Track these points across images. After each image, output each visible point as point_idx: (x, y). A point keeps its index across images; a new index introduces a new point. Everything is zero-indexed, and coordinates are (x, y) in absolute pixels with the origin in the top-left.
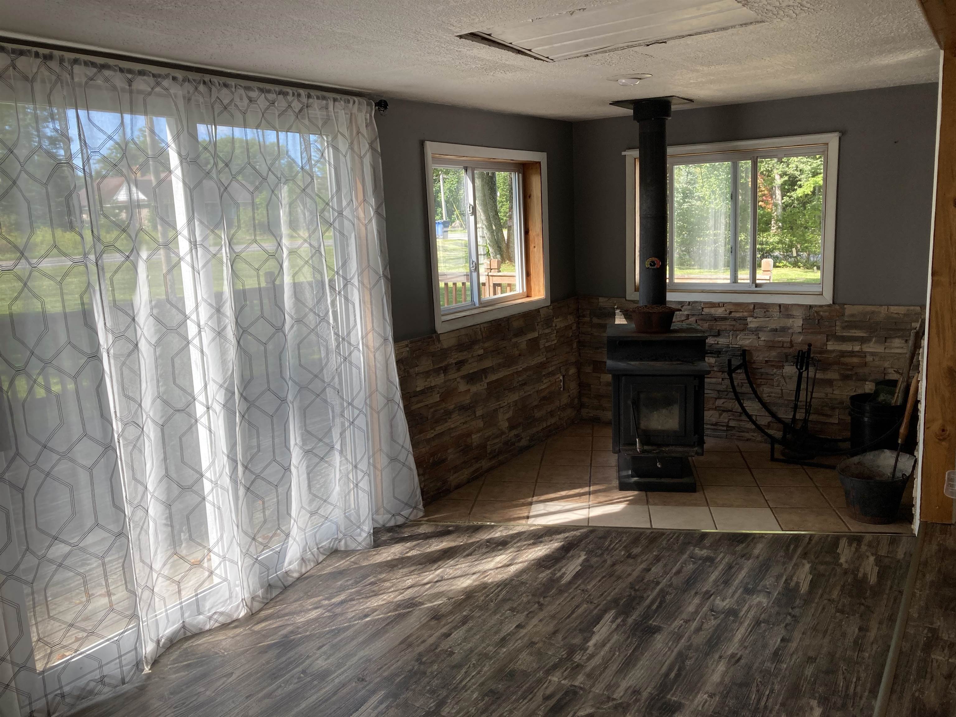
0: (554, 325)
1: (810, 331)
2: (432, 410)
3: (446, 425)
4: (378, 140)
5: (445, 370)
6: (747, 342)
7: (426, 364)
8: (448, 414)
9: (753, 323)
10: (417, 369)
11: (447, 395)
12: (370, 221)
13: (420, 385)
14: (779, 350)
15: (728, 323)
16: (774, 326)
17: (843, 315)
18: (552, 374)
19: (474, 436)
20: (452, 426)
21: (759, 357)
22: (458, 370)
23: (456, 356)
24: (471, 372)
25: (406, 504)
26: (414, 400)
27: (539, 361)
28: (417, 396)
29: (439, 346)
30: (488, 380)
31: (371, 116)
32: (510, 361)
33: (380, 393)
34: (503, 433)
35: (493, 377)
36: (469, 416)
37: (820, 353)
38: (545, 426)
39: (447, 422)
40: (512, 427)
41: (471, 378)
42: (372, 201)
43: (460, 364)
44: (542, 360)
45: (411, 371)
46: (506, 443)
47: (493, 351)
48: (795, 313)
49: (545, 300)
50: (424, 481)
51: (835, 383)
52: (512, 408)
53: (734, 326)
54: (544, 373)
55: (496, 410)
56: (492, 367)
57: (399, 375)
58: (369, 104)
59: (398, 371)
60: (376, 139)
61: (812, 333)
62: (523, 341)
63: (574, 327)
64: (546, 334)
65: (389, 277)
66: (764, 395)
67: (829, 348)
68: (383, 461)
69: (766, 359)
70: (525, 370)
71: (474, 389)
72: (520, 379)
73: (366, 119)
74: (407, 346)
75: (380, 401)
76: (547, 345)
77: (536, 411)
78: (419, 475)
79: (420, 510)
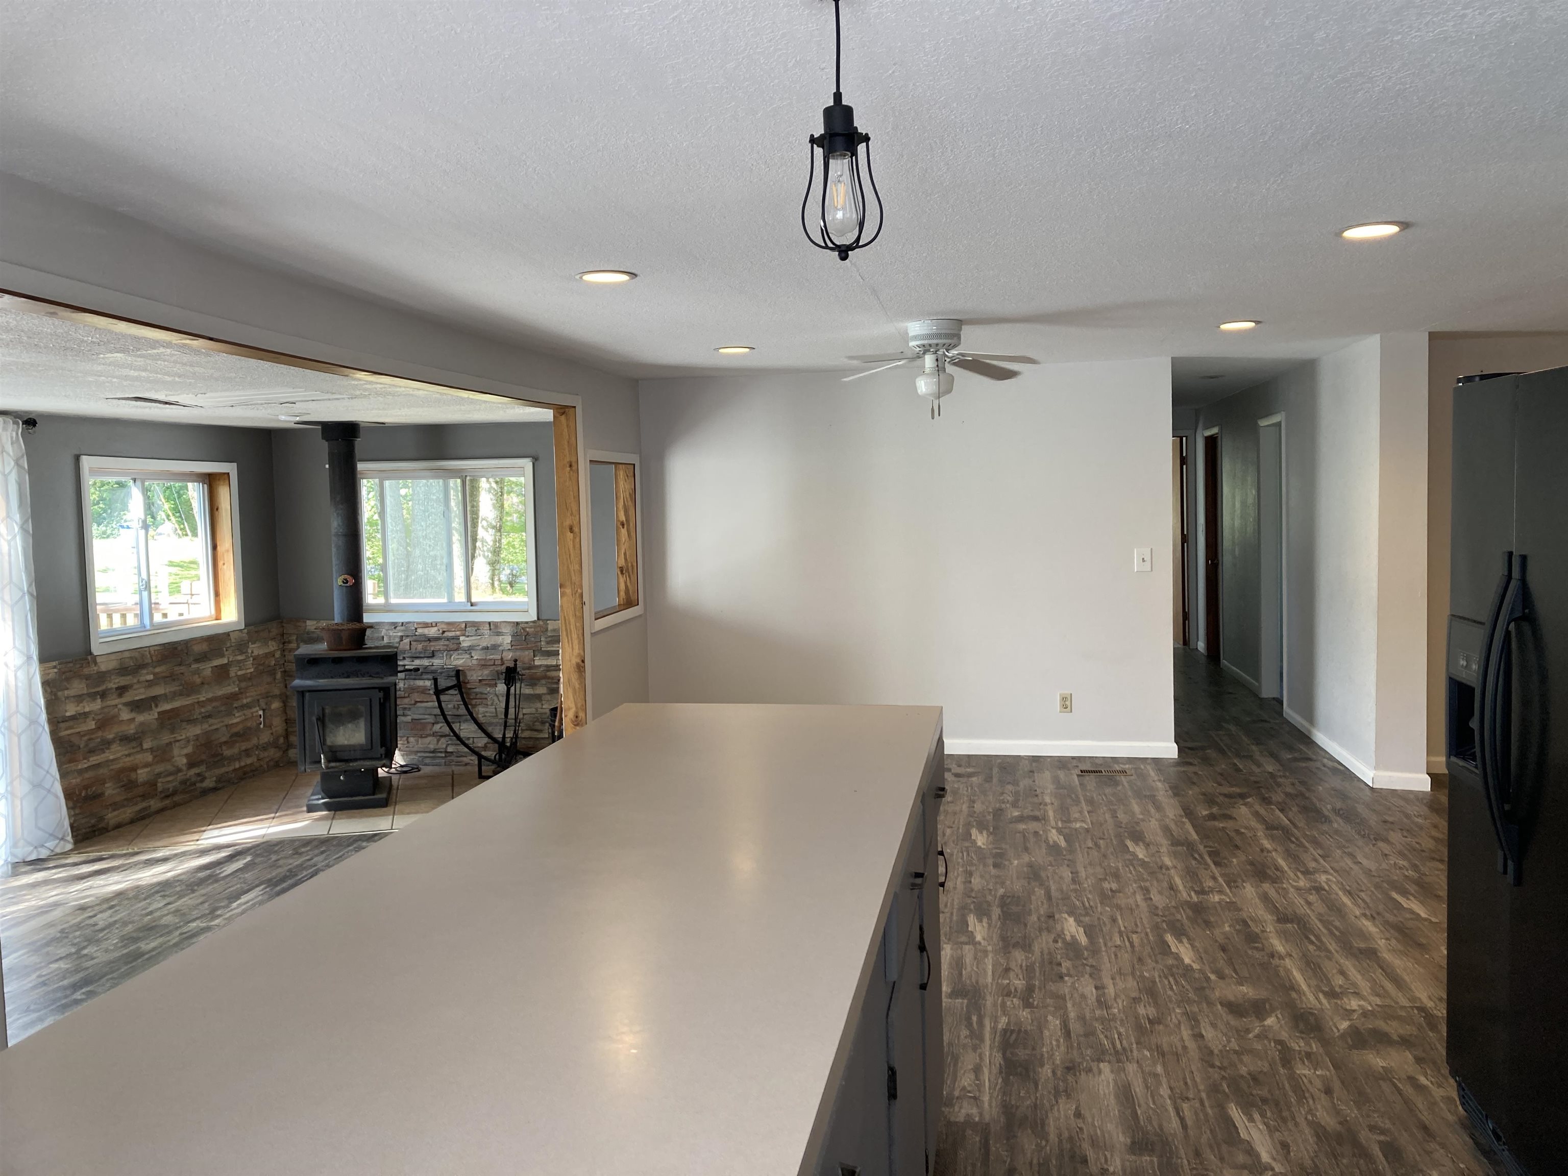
0: (250, 651)
1: (518, 647)
2: (85, 738)
3: (102, 756)
4: (25, 456)
5: (103, 695)
6: (460, 662)
7: (78, 687)
8: (106, 744)
9: (465, 642)
10: (66, 692)
11: (105, 722)
12: (15, 536)
13: (71, 710)
14: (492, 668)
15: (442, 642)
16: (485, 644)
17: (547, 630)
18: (248, 706)
19: (139, 771)
20: (111, 757)
21: (473, 677)
22: (120, 695)
23: (117, 681)
24: (137, 698)
25: (51, 835)
26: (62, 725)
27: (229, 691)
28: (66, 721)
29: (95, 668)
30: (160, 709)
31: (17, 434)
32: (190, 689)
33: (21, 714)
34: (179, 770)
35: (167, 707)
36: (133, 748)
37: (529, 668)
38: (237, 766)
39: (104, 752)
40: (191, 765)
41: (137, 706)
42: (17, 517)
43: (122, 690)
44: (233, 690)
45: (60, 694)
46: (183, 782)
47: (167, 677)
48: (504, 630)
49: (238, 622)
50: (75, 815)
51: (543, 697)
52: (192, 743)
53: (447, 645)
54: (235, 705)
55: (169, 744)
56: (165, 695)
57: (45, 697)
58: (15, 423)
59: (43, 693)
60: (23, 456)
61: (520, 649)
62: (207, 668)
63: (278, 654)
64: (239, 662)
65: (35, 594)
66: (480, 716)
67: (537, 663)
68: (22, 788)
69: (480, 678)
70: (210, 700)
71: (141, 718)
72: (203, 710)
73: (12, 438)
74: (55, 667)
75: (20, 722)
76: (240, 673)
77: (224, 748)
78: (68, 808)
79: (69, 842)
